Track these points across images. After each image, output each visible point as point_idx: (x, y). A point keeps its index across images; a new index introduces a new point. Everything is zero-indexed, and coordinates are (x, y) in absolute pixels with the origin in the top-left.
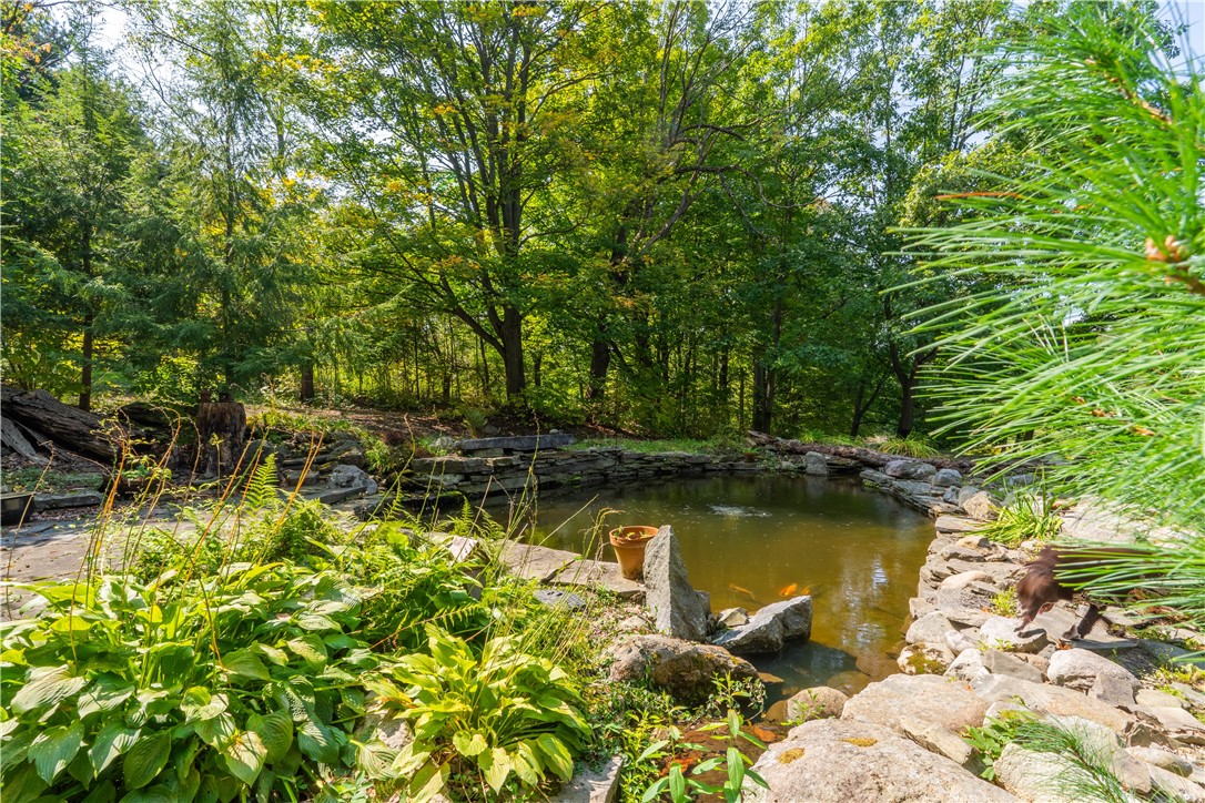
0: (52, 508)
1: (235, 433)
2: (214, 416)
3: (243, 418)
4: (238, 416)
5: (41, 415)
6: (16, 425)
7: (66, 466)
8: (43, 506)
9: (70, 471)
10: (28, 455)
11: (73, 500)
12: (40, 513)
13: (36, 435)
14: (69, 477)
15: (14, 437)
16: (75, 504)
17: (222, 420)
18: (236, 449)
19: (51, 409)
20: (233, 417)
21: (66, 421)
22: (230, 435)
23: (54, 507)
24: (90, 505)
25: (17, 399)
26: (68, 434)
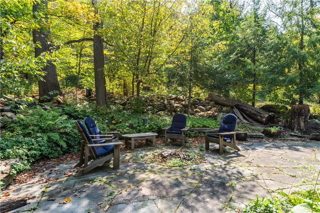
0: (251, 137)
1: (306, 116)
2: (297, 110)
3: (309, 110)
4: (307, 110)
5: (245, 108)
6: (239, 111)
7: (251, 124)
8: (249, 136)
9: (253, 125)
10: (242, 119)
11: (256, 135)
12: (248, 138)
13: (243, 114)
14: (253, 127)
15: (239, 114)
16: (257, 137)
17: (301, 111)
18: (306, 123)
19: (247, 107)
20: (305, 110)
21: (251, 110)
22: (304, 117)
23: (252, 137)
24: (261, 138)
25: (239, 104)
26: (251, 114)
